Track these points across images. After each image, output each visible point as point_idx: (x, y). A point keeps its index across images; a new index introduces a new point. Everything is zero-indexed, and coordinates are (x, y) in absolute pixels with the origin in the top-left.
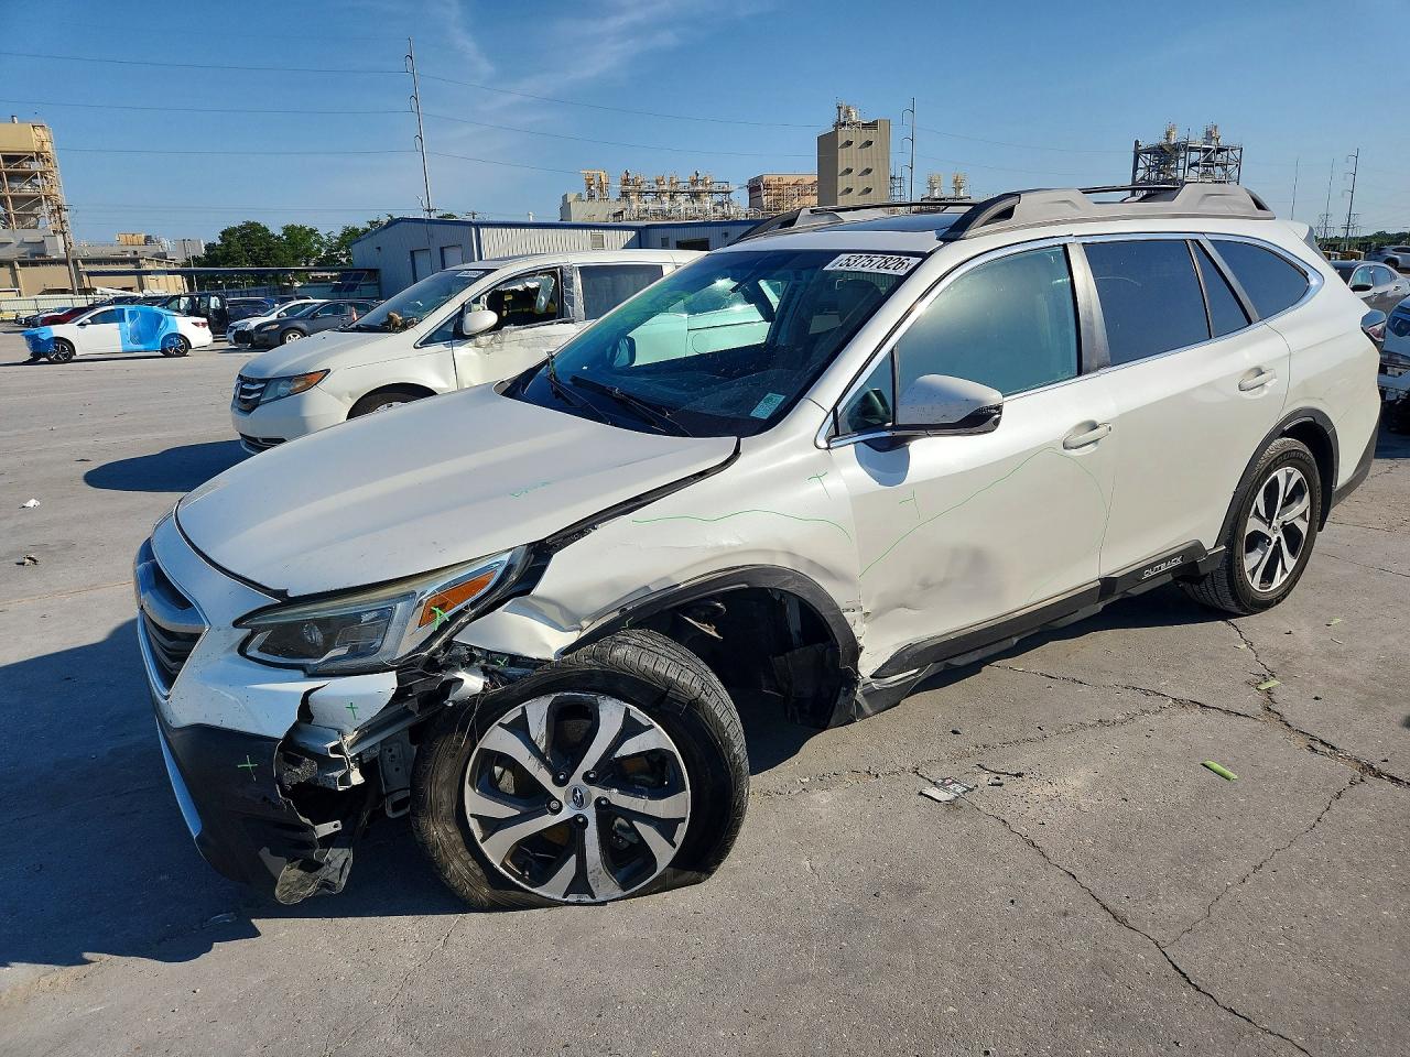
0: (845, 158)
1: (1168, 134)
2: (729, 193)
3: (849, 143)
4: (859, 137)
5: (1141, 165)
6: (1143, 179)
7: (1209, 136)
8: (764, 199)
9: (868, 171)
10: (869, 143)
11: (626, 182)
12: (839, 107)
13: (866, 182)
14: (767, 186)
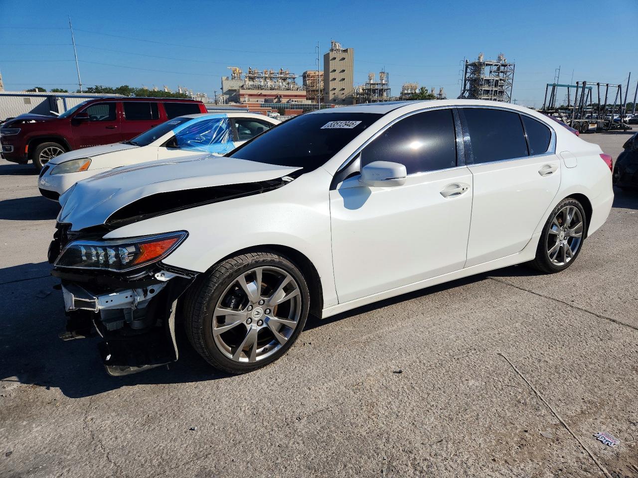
0: (332, 65)
1: (479, 58)
2: (294, 78)
3: (334, 59)
4: (339, 55)
5: (469, 70)
6: (468, 77)
7: (499, 59)
8: (308, 81)
9: (343, 71)
10: (344, 59)
11: (250, 72)
12: (332, 43)
13: (342, 75)
14: (308, 76)
